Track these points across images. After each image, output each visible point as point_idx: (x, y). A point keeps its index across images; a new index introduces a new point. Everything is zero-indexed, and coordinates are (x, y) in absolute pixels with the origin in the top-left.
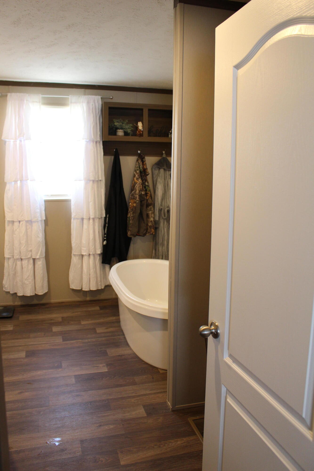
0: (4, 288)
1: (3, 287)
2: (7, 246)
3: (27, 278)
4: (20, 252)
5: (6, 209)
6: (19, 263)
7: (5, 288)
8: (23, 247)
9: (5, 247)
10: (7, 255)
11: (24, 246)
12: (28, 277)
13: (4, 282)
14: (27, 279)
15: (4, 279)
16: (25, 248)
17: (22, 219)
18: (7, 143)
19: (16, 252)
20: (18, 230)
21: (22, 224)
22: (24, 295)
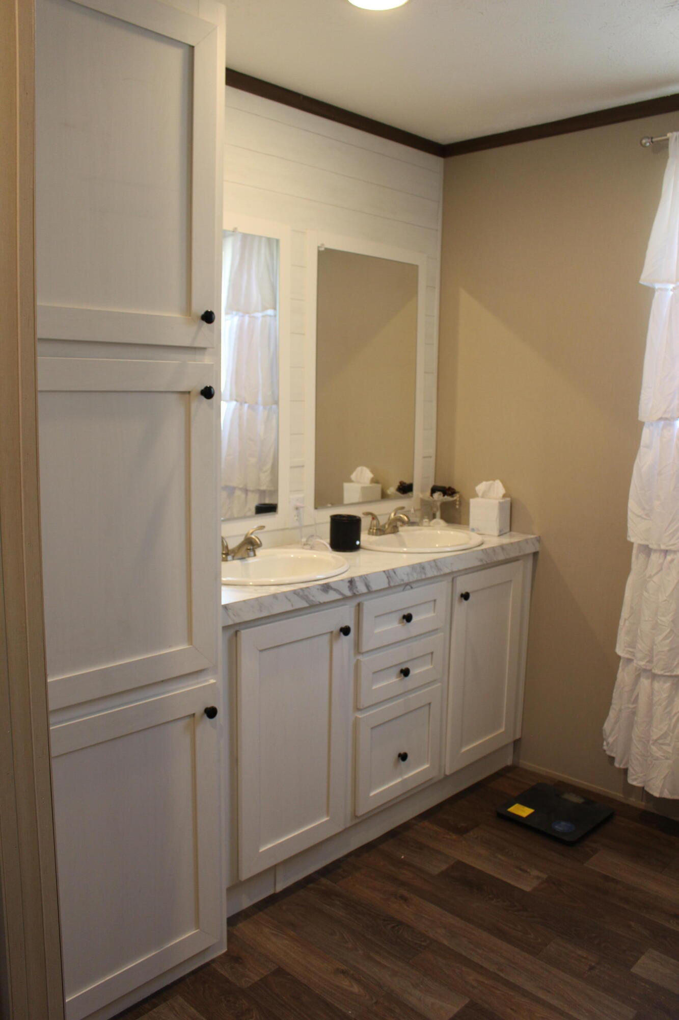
0: (605, 743)
1: (603, 740)
2: (625, 620)
3: (659, 738)
4: (651, 650)
5: (632, 504)
6: (645, 682)
7: (608, 744)
8: (661, 637)
9: (621, 623)
10: (620, 650)
11: (664, 634)
12: (665, 736)
13: (607, 726)
14: (660, 741)
15: (608, 718)
16: (668, 641)
17: (673, 545)
18: (657, 294)
19: (642, 646)
20: (655, 579)
21: (672, 560)
22: (647, 789)
